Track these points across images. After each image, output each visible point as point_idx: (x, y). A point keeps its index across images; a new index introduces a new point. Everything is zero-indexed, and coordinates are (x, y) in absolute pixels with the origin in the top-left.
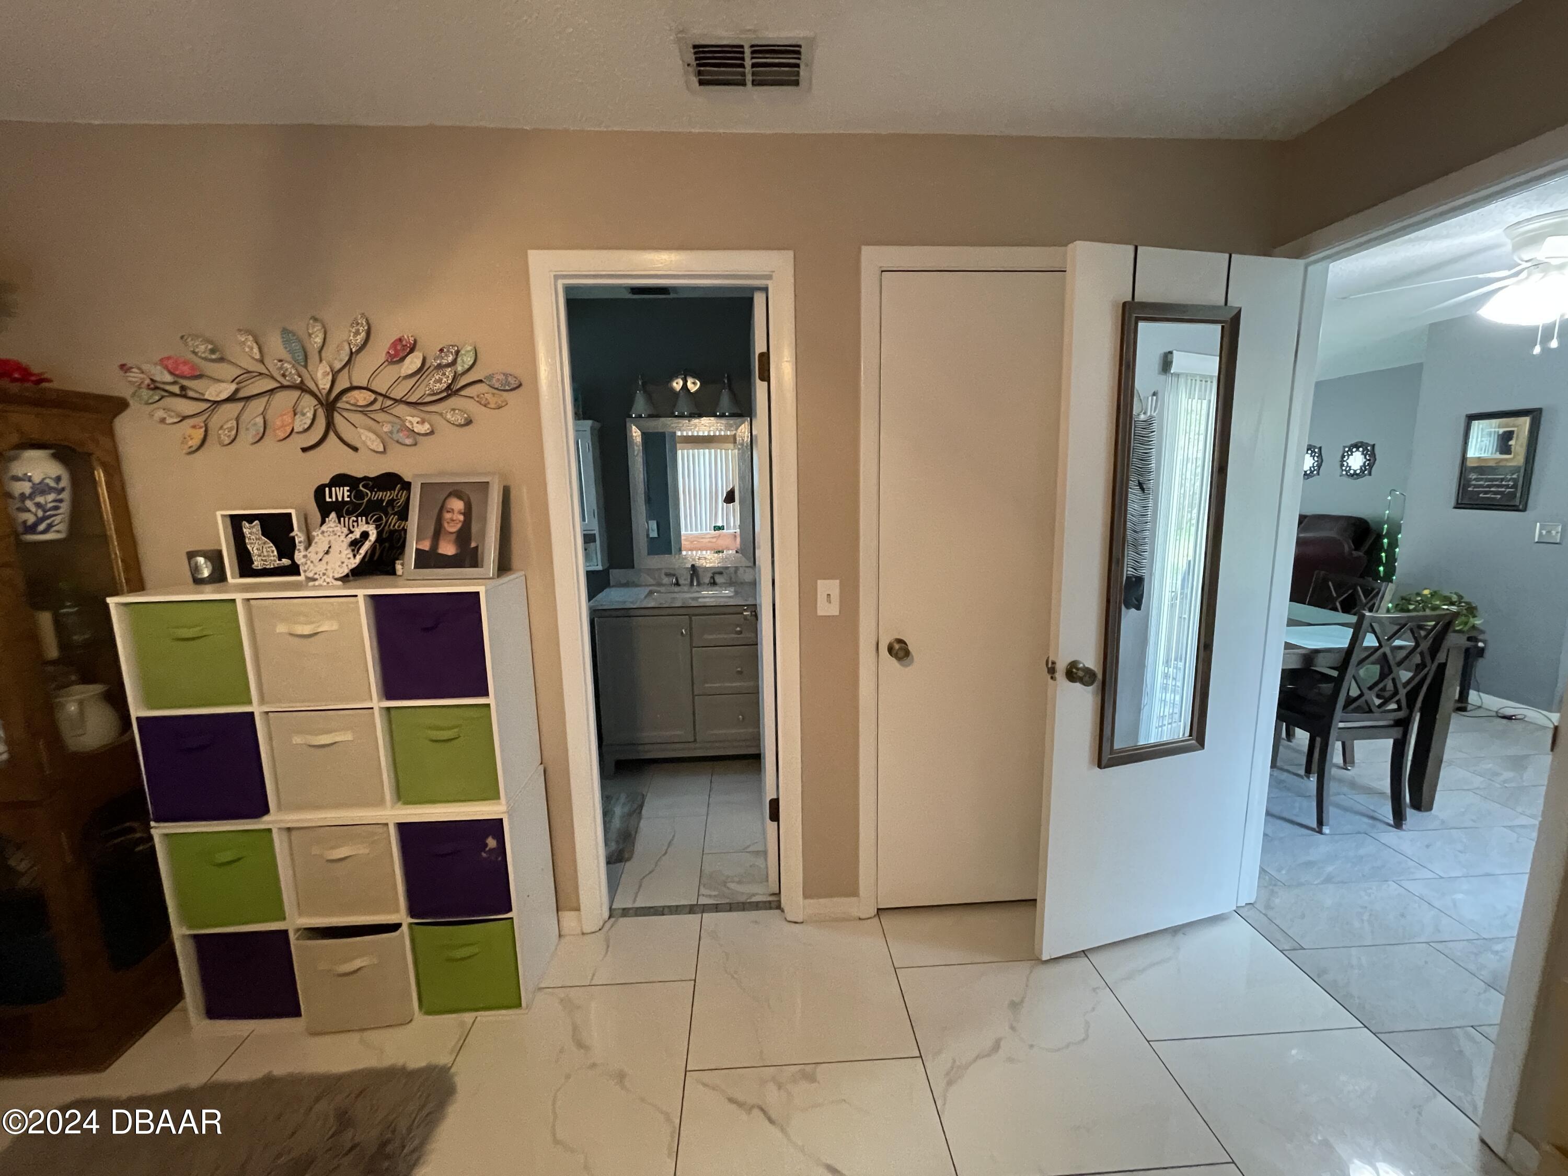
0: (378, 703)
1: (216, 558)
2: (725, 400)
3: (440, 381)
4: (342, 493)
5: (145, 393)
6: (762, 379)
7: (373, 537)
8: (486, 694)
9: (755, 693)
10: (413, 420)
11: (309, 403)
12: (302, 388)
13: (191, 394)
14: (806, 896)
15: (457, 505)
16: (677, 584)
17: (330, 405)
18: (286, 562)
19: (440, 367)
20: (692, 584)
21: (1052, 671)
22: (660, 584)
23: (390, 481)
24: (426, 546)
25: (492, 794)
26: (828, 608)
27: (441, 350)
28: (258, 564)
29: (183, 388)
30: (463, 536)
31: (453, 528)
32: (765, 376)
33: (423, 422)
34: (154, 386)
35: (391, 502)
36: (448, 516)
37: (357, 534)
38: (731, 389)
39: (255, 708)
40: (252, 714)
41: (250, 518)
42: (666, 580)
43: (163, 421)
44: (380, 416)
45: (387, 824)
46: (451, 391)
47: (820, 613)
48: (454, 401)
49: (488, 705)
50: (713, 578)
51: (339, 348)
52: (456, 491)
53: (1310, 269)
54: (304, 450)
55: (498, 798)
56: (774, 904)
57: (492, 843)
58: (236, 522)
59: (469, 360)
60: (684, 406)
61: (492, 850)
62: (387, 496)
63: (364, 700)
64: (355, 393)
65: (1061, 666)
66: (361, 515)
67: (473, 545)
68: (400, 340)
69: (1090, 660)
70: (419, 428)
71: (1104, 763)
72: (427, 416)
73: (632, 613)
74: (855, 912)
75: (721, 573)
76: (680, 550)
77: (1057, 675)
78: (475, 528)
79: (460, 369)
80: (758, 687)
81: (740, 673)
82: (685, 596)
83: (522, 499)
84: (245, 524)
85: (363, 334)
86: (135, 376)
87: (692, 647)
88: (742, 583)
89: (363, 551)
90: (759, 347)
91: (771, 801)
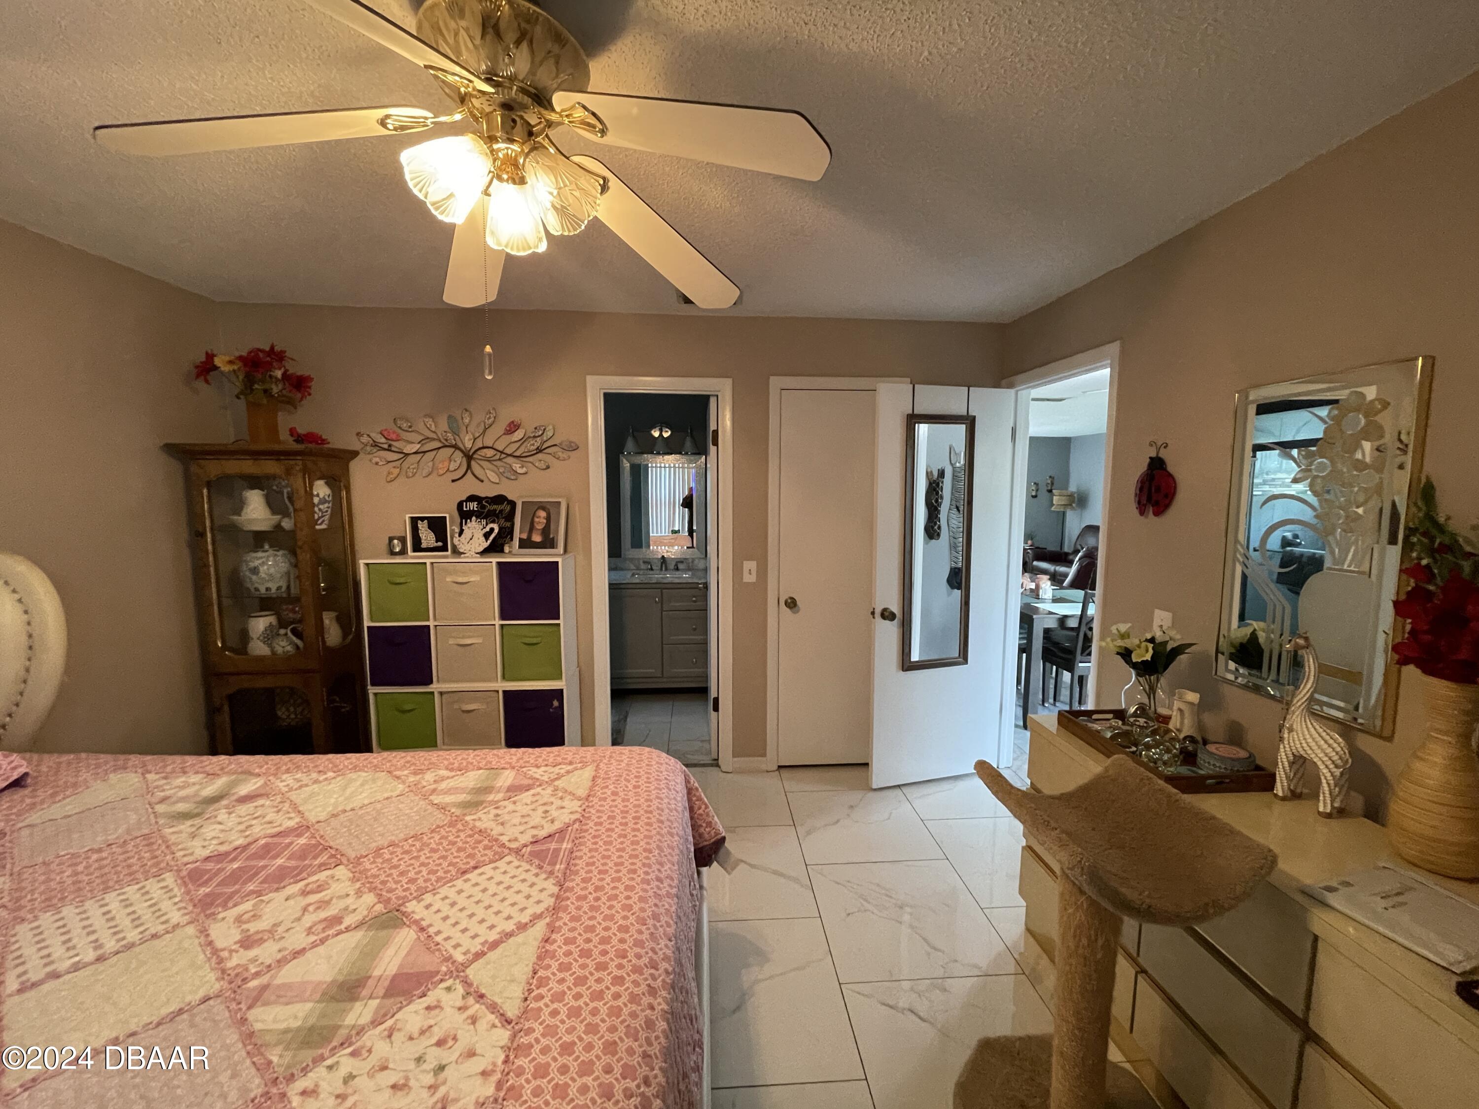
0: (498, 622)
1: (403, 540)
2: (688, 443)
3: (533, 445)
4: (473, 506)
5: (368, 448)
6: (714, 445)
7: (496, 531)
8: (558, 618)
9: (705, 643)
10: (517, 466)
11: (458, 455)
12: (456, 447)
13: (393, 449)
14: (734, 756)
15: (542, 514)
16: (652, 569)
17: (469, 457)
18: (440, 544)
19: (535, 437)
20: (661, 569)
21: (873, 613)
22: (638, 569)
23: (500, 499)
24: (525, 536)
25: (559, 677)
26: (750, 578)
27: (536, 428)
28: (424, 545)
29: (390, 446)
30: (546, 531)
31: (540, 527)
32: (715, 443)
33: (522, 467)
34: (375, 445)
35: (501, 511)
36: (536, 520)
37: (488, 529)
38: (692, 436)
39: (431, 623)
40: (429, 626)
41: (422, 519)
42: (643, 566)
43: (377, 463)
44: (498, 463)
45: (498, 691)
46: (539, 450)
47: (745, 580)
48: (540, 456)
49: (559, 625)
50: (676, 565)
51: (478, 425)
52: (542, 506)
53: (1019, 393)
54: (453, 481)
55: (561, 678)
56: (716, 763)
57: (556, 703)
58: (414, 521)
59: (550, 434)
60: (659, 446)
61: (556, 708)
62: (498, 508)
63: (490, 620)
64: (485, 450)
65: (878, 611)
66: (483, 518)
67: (551, 536)
68: (513, 422)
69: (895, 607)
70: (520, 471)
71: (905, 667)
72: (525, 464)
73: (622, 586)
74: (764, 767)
75: (682, 562)
76: (649, 546)
77: (876, 615)
78: (552, 527)
79: (545, 439)
80: (707, 639)
81: (695, 629)
82: (657, 576)
83: (576, 510)
84: (420, 522)
85: (492, 419)
86: (365, 439)
87: (662, 611)
88: (698, 570)
89: (492, 538)
90: (713, 427)
91: (714, 699)
